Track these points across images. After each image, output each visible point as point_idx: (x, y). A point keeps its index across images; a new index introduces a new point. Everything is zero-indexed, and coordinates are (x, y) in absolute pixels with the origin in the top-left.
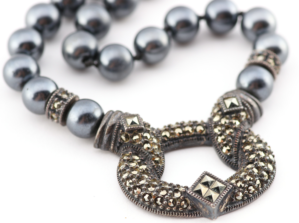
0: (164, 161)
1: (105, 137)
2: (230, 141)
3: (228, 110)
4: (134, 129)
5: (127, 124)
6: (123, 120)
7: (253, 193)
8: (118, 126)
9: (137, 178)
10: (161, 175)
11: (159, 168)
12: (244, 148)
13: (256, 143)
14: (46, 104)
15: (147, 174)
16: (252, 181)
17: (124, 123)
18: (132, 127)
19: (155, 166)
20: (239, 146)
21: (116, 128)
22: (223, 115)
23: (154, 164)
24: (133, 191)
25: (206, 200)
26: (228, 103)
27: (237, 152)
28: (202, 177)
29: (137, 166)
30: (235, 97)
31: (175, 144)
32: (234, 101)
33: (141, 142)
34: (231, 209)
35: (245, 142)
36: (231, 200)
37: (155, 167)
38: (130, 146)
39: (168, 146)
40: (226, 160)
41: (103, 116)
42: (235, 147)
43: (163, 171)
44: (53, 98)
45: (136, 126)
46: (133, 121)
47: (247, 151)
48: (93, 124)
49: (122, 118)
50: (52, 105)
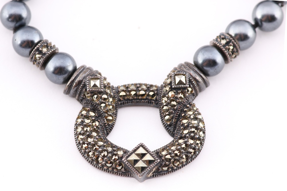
0: (116, 119)
1: (71, 90)
2: (172, 113)
3: (176, 86)
4: (95, 91)
5: (90, 86)
6: (87, 81)
7: (178, 166)
8: (82, 85)
9: (87, 136)
10: (110, 132)
11: (109, 126)
12: (181, 121)
13: (192, 119)
14: (30, 52)
15: (97, 132)
16: (179, 156)
17: (88, 84)
18: (93, 89)
19: (106, 123)
20: (179, 118)
21: (81, 87)
22: (171, 89)
23: (106, 122)
24: (82, 146)
25: (135, 170)
26: (178, 79)
27: (176, 122)
28: (137, 148)
29: (90, 124)
30: (184, 75)
31: (128, 103)
32: (183, 79)
33: (99, 102)
34: (157, 176)
35: (184, 115)
36: (158, 169)
37: (106, 125)
38: (90, 103)
39: (122, 104)
40: (166, 127)
41: (75, 69)
42: (175, 118)
43: (112, 128)
44: (35, 51)
45: (96, 88)
46: (95, 84)
47: (183, 124)
48: (66, 76)
49: (87, 79)
50: (34, 56)
